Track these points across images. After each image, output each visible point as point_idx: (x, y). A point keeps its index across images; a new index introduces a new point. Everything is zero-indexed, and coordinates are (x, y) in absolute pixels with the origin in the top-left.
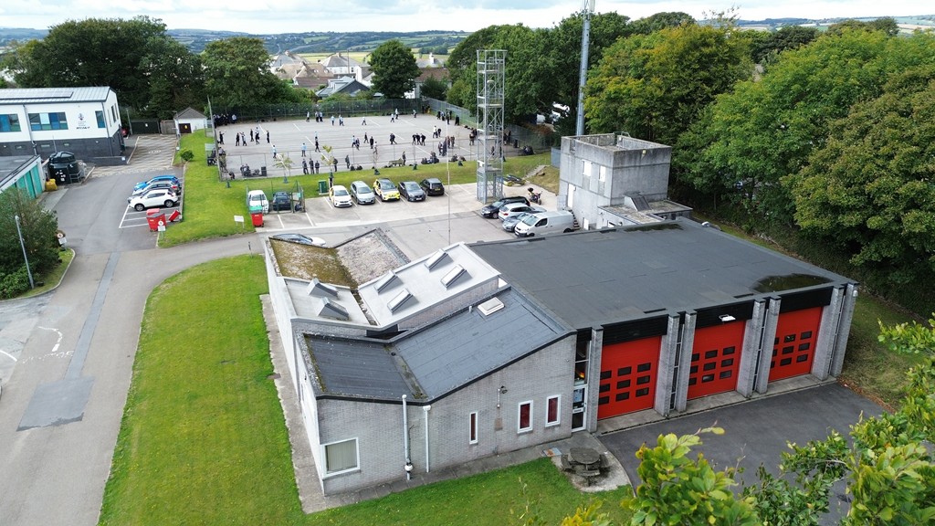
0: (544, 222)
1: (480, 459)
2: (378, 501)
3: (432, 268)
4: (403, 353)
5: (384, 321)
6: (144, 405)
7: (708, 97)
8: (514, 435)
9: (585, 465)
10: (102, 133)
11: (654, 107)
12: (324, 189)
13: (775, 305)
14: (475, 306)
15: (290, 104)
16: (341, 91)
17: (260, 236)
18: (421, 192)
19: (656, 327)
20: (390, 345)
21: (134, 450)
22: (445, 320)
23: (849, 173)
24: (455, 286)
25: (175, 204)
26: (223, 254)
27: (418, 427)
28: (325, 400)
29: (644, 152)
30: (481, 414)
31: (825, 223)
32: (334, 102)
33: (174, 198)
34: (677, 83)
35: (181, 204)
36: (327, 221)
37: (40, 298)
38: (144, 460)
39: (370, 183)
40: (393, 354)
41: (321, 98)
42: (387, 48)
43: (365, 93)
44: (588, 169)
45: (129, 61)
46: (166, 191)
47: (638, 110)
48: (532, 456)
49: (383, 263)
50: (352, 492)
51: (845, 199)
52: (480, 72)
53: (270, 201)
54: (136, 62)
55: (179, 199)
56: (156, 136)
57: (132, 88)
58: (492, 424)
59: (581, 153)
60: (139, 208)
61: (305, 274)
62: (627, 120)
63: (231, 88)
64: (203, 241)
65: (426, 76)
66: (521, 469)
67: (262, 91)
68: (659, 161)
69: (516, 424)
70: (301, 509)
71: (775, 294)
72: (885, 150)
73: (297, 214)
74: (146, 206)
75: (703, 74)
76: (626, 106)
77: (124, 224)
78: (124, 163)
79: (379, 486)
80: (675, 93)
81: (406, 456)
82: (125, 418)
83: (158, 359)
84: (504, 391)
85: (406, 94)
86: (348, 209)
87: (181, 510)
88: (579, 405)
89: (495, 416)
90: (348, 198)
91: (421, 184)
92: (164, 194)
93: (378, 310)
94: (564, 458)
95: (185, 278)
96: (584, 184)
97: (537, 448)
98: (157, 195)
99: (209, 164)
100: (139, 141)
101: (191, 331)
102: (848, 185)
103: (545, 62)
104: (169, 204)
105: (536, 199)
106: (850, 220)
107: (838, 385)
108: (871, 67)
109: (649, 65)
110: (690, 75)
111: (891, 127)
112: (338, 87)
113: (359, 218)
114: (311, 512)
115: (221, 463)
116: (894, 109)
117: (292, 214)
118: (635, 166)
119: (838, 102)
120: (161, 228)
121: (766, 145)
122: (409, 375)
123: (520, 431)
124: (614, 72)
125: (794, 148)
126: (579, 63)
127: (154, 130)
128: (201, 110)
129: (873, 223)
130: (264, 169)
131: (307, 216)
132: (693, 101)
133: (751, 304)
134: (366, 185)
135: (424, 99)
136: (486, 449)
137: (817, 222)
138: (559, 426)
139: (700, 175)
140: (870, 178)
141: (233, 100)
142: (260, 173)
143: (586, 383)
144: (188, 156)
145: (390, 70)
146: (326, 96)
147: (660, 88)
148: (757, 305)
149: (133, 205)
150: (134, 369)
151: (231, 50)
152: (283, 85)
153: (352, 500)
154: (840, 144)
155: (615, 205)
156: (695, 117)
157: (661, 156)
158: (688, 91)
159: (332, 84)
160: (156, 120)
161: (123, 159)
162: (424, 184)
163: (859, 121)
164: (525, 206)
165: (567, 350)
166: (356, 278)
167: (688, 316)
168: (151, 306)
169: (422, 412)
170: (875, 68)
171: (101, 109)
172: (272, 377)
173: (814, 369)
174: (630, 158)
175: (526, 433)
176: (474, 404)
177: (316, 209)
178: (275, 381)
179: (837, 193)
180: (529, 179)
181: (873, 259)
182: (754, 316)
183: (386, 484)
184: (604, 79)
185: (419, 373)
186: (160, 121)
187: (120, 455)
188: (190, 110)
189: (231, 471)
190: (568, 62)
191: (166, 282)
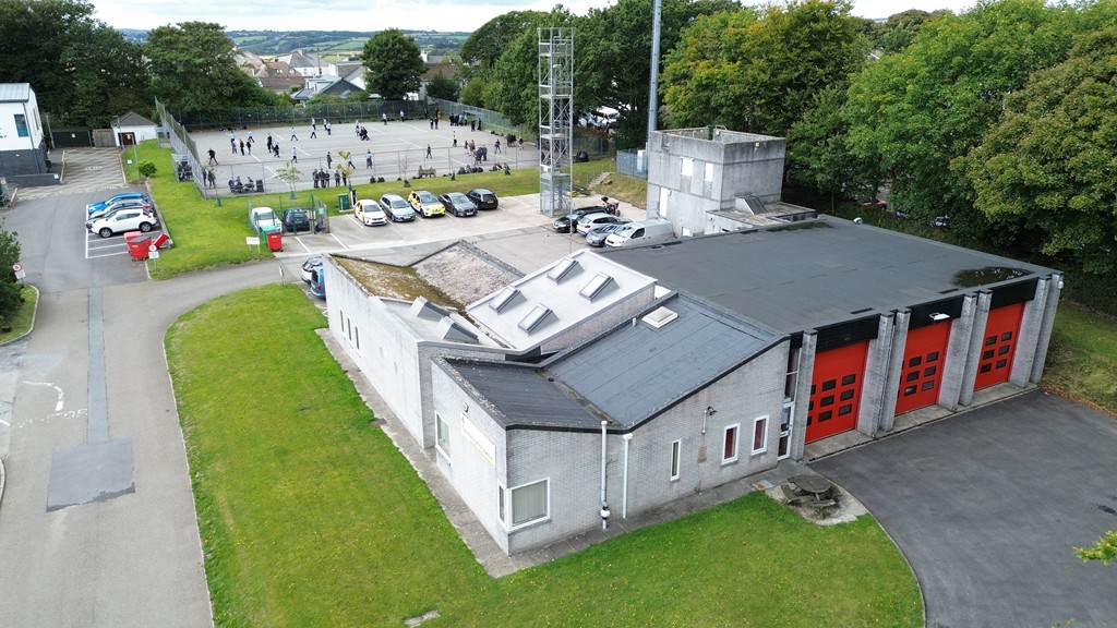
0: (640, 232)
1: (681, 499)
2: (579, 556)
3: (560, 279)
4: (564, 378)
5: (523, 344)
6: (218, 467)
7: (821, 81)
8: (720, 469)
9: (814, 494)
10: (24, 144)
11: (757, 94)
12: (346, 205)
13: (986, 300)
14: (639, 317)
15: (263, 108)
16: (327, 91)
17: (284, 261)
18: (471, 205)
19: (866, 329)
20: (543, 369)
21: (230, 522)
22: (604, 336)
23: (1046, 148)
24: (603, 296)
25: (153, 228)
26: (243, 285)
27: (616, 461)
28: (515, 431)
29: (757, 145)
30: (686, 442)
31: (1016, 207)
32: (320, 105)
33: (152, 221)
34: (784, 66)
35: (163, 226)
36: (363, 242)
37: (11, 347)
38: (250, 531)
39: (405, 196)
40: (551, 380)
41: (298, 101)
42: (384, 38)
43: (358, 95)
44: (688, 167)
45: (46, 52)
46: (141, 211)
47: (737, 99)
48: (740, 491)
49: (487, 279)
50: (539, 549)
51: (1042, 177)
52: (543, 55)
53: (283, 220)
54: (57, 53)
55: (158, 221)
56: (88, 150)
57: (51, 89)
58: (695, 455)
59: (678, 149)
60: (105, 233)
61: (396, 294)
62: (723, 111)
63: (186, 87)
64: (209, 271)
65: (432, 73)
66: (736, 505)
67: (228, 91)
68: (773, 156)
69: (720, 454)
70: (486, 573)
71: (985, 288)
72: (1084, 120)
73: (319, 235)
74: (114, 231)
75: (814, 53)
76: (721, 93)
77: (91, 253)
78: (57, 182)
79: (573, 539)
80: (783, 76)
81: (603, 498)
82: (195, 485)
83: (212, 411)
84: (712, 413)
85: (410, 94)
86: (383, 228)
87: (329, 587)
88: (784, 427)
89: (700, 445)
90: (381, 215)
91: (468, 196)
92: (138, 215)
93: (507, 333)
94: (786, 489)
95: (206, 314)
96: (684, 186)
97: (742, 482)
98: (129, 216)
99: (181, 179)
100: (66, 156)
101: (242, 376)
102: (1043, 163)
103: (608, 47)
104: (146, 228)
105: (611, 209)
106: (1051, 201)
107: (1040, 391)
108: (1046, 32)
109: (746, 46)
110: (799, 56)
111: (1089, 93)
112: (321, 87)
113: (401, 238)
114: (498, 576)
115: (357, 527)
116: (1089, 74)
117: (313, 235)
118: (747, 162)
119: (1009, 73)
120: (153, 254)
121: (928, 126)
122: (583, 402)
123: (725, 461)
124: (702, 55)
125: (961, 127)
126: (650, 48)
127: (84, 142)
128: (148, 116)
129: (1079, 202)
130: (260, 182)
131: (333, 237)
132: (804, 86)
133: (960, 300)
134: (400, 198)
135: (430, 101)
136: (687, 487)
137: (1006, 207)
138: (765, 453)
139: (822, 170)
140: (1072, 152)
141: (189, 102)
142: (255, 188)
143: (792, 400)
144: (148, 171)
145: (390, 65)
146: (306, 99)
147: (764, 71)
148: (968, 300)
149: (96, 229)
150: (182, 426)
151: (184, 38)
152: (252, 83)
153: (546, 558)
154: (1026, 118)
155: (726, 209)
156: (806, 105)
157: (775, 149)
158: (796, 74)
159: (312, 85)
160: (83, 129)
161: (56, 176)
162: (474, 197)
163: (1046, 90)
164: (610, 216)
165: (778, 357)
166: (457, 297)
167: (901, 316)
168: (174, 347)
169: (621, 442)
170: (1049, 34)
171: (22, 112)
172: (376, 423)
173: (1013, 375)
174: (742, 153)
175: (731, 464)
176: (677, 429)
177: (342, 228)
178: (382, 427)
179: (1033, 172)
180: (594, 189)
181: (1068, 246)
182: (963, 313)
183: (579, 536)
184: (690, 63)
185: (597, 398)
186: (91, 131)
187: (210, 528)
188: (132, 115)
189: (375, 536)
190: (634, 47)
191: (181, 319)
